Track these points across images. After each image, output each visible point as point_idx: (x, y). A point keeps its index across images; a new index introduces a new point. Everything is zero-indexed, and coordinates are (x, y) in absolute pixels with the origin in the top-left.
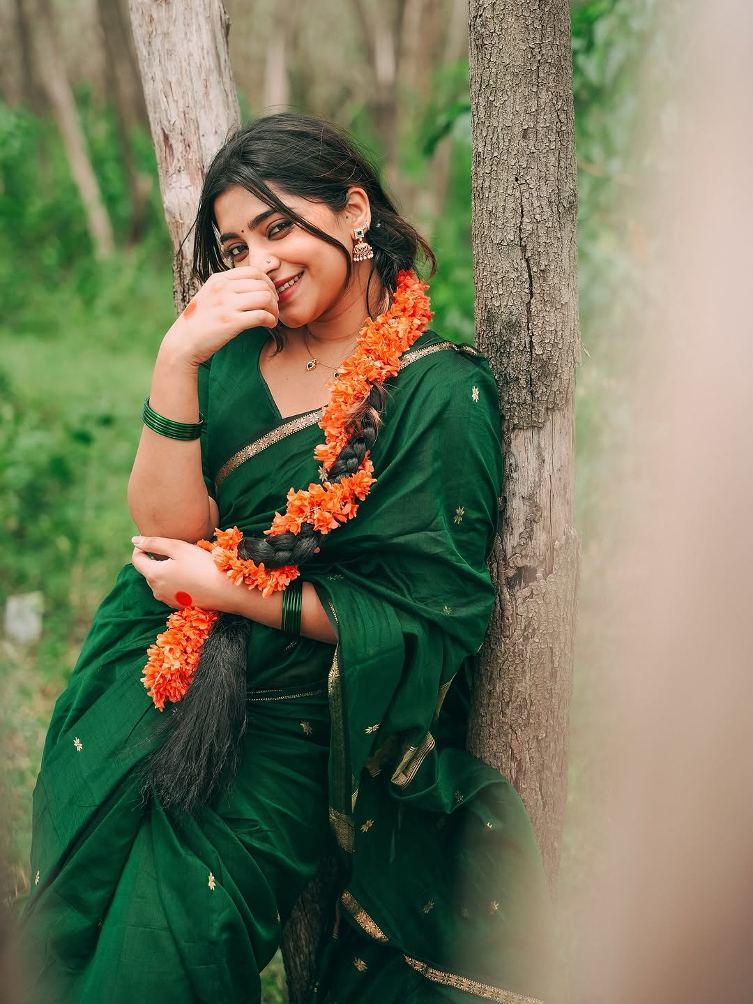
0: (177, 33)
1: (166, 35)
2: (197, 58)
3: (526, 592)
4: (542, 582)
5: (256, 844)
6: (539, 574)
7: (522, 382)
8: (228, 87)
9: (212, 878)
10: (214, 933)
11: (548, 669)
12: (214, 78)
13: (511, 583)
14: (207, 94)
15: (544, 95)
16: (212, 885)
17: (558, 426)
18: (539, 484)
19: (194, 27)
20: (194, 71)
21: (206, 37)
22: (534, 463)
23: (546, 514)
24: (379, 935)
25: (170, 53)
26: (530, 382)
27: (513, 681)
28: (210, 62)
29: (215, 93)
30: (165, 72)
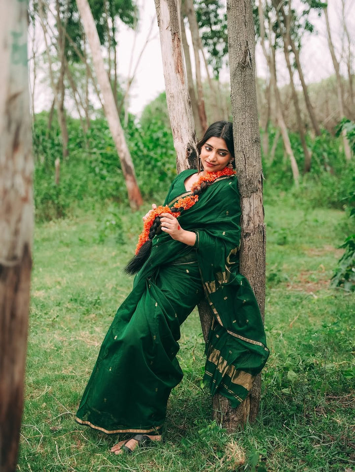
0: (175, 104)
1: (173, 105)
2: (180, 110)
3: (248, 239)
4: (252, 236)
5: (170, 297)
6: (252, 234)
7: (244, 185)
8: (189, 117)
9: (156, 304)
10: (155, 316)
11: (255, 259)
12: (185, 115)
13: (245, 237)
14: (183, 119)
15: (247, 114)
16: (156, 305)
17: (255, 197)
18: (250, 211)
19: (180, 103)
20: (180, 113)
21: (183, 105)
22: (249, 206)
23: (253, 219)
24: (222, 325)
25: (174, 109)
26: (246, 186)
27: (246, 262)
28: (184, 111)
29: (185, 118)
30: (173, 114)
